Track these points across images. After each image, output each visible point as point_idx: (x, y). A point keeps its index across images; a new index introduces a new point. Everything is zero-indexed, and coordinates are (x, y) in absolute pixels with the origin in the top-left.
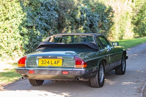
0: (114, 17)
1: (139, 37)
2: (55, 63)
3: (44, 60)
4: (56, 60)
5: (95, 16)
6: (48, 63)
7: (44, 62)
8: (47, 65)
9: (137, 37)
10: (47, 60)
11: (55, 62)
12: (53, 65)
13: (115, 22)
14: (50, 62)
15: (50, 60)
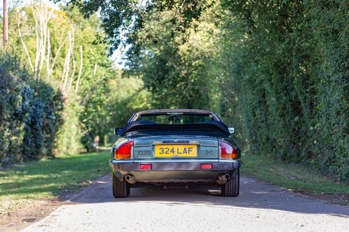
0: (65, 111)
1: (86, 153)
2: (185, 151)
3: (164, 147)
4: (187, 147)
5: (40, 107)
6: (173, 151)
7: (165, 151)
8: (171, 155)
9: (84, 153)
10: (170, 147)
11: (185, 149)
12: (180, 156)
13: (65, 119)
14: (175, 150)
15: (176, 147)
